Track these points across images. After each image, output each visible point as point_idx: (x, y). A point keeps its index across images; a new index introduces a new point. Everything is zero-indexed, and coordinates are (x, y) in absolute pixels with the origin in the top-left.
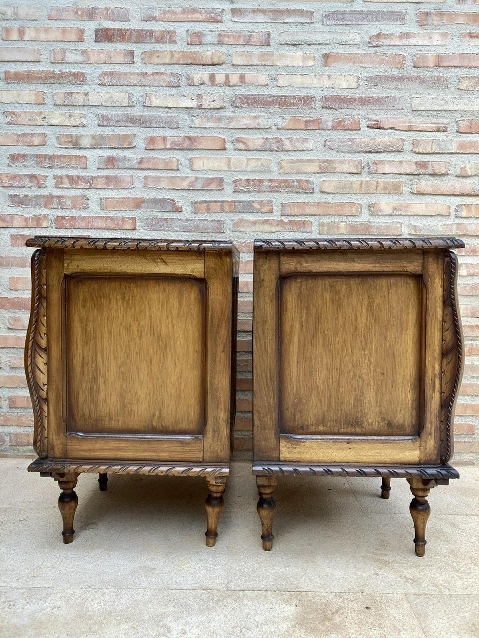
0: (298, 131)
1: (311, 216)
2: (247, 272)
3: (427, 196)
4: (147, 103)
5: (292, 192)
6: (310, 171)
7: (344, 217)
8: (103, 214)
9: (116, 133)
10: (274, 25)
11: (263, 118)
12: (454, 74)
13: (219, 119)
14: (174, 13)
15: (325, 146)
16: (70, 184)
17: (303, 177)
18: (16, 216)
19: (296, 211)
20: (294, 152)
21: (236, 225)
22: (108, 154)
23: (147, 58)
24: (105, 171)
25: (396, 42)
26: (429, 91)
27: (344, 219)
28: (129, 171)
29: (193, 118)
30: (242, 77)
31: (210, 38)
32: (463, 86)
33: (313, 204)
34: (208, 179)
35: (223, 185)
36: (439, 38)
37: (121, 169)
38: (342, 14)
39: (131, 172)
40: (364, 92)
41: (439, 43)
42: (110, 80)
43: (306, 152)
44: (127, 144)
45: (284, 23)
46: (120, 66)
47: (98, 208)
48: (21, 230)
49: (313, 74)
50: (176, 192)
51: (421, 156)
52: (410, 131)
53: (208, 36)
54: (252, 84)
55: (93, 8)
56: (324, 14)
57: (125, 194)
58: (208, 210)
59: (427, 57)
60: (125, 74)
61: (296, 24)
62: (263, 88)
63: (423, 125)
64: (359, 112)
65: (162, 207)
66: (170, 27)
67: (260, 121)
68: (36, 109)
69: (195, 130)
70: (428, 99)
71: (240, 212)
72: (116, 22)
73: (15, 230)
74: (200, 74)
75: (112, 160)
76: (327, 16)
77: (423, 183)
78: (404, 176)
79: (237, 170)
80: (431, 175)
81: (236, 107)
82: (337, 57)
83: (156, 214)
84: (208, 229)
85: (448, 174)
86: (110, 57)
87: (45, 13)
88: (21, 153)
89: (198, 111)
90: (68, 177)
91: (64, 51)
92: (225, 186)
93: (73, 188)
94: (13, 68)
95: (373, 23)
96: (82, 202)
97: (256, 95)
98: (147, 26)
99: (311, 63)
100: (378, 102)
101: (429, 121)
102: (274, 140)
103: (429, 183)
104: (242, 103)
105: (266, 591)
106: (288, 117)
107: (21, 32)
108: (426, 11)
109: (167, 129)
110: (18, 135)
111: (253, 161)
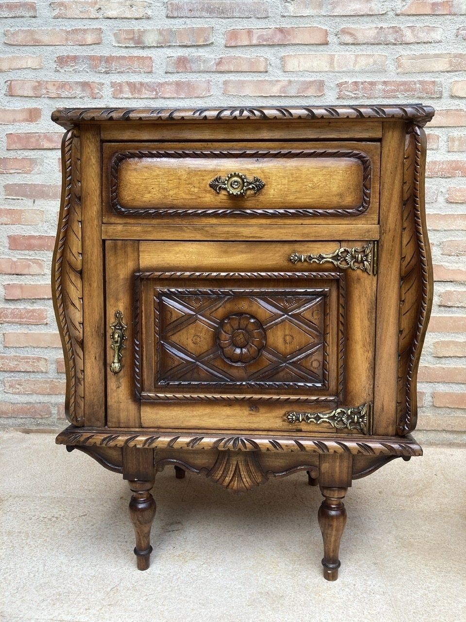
0: (423, 18)
1: (437, 129)
5: (413, 97)
6: (437, 70)
9: (188, 27)
13: (320, 4)
15: (457, 36)
16: (131, 92)
17: (427, 78)
20: (416, 45)
22: (179, 54)
24: (176, 75)
28: (205, 75)
29: (287, 4)
33: (441, 113)
34: (304, 82)
35: (323, 90)
37: (195, 72)
39: (207, 77)
43: (433, 44)
44: (202, 40)
50: (264, 100)
67: (373, 4)
69: (289, 20)
75: (183, 62)
79: (341, 70)
88: (71, 54)
90: (129, 84)
92: (326, 91)
93: (135, 98)
102: (391, 30)
109: (253, 20)
110: (68, 32)
111: (363, 58)
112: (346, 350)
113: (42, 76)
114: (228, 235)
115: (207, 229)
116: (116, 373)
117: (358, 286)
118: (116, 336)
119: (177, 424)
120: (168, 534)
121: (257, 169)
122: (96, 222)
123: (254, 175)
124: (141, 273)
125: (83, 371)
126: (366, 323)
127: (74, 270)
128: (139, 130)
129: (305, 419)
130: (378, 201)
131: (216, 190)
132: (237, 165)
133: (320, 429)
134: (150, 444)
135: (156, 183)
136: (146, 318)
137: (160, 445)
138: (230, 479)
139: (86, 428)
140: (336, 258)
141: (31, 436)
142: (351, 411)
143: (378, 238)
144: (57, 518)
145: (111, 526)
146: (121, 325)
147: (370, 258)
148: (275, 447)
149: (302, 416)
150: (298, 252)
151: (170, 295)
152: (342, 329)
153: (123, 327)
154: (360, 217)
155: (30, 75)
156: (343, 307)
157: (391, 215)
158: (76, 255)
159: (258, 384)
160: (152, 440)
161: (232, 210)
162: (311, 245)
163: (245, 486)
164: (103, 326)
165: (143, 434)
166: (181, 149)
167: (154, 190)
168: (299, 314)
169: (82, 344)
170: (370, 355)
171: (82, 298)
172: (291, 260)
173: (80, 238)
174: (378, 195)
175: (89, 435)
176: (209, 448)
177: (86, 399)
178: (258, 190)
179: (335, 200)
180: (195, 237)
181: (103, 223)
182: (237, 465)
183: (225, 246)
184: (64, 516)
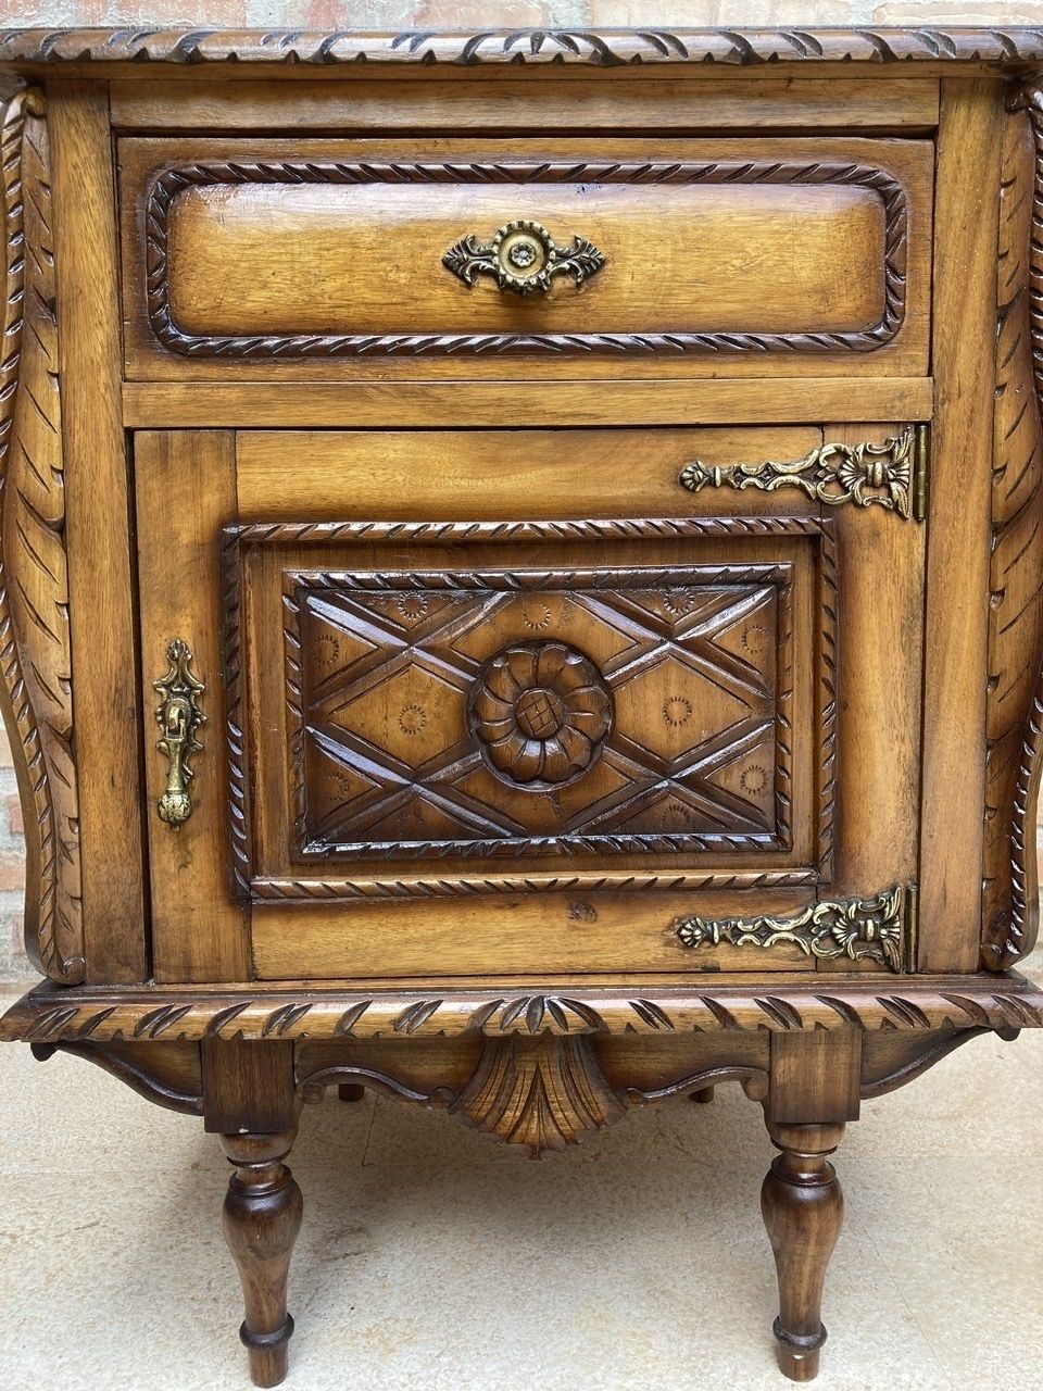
112: (841, 736)
114: (500, 411)
115: (436, 392)
116: (175, 824)
117: (874, 554)
118: (174, 714)
119: (360, 966)
120: (331, 1266)
121: (581, 215)
122: (103, 377)
123: (573, 233)
124: (242, 527)
125: (77, 821)
126: (898, 661)
127: (41, 519)
128: (228, 98)
129: (729, 936)
130: (926, 309)
131: (462, 277)
132: (522, 202)
133: (770, 963)
134: (284, 1026)
135: (284, 258)
136: (261, 660)
137: (312, 1030)
138: (518, 1114)
139: (87, 989)
140: (813, 472)
142: (857, 909)
143: (927, 415)
144: (13, 1237)
145: (170, 1252)
146: (186, 681)
147: (906, 472)
148: (648, 1019)
149: (719, 927)
150: (705, 458)
151: (331, 592)
152: (829, 678)
153: (192, 688)
154: (878, 357)
156: (833, 616)
157: (963, 349)
158: (46, 474)
159: (591, 843)
160: (290, 1015)
161: (510, 336)
162: (741, 436)
163: (561, 1132)
164: (132, 686)
165: (261, 997)
166: (357, 155)
167: (278, 280)
168: (708, 638)
169: (70, 740)
170: (909, 749)
171: (67, 606)
172: (683, 480)
173: (56, 421)
174: (926, 293)
175: (99, 1008)
176: (460, 1030)
177: (89, 902)
178: (586, 277)
179: (808, 307)
180: (402, 417)
181: (126, 380)
182: (538, 1075)
183: (491, 442)
184: (33, 1232)
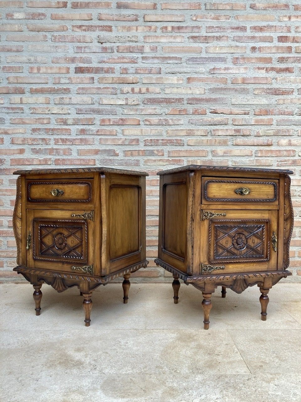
0: (176, 116)
1: (183, 157)
2: (152, 185)
3: (241, 146)
4: (100, 102)
5: (173, 145)
6: (182, 135)
7: (199, 157)
8: (79, 157)
9: (85, 117)
10: (162, 64)
11: (158, 109)
12: (251, 87)
13: (137, 110)
14: (114, 59)
15: (189, 122)
16: (62, 142)
17: (178, 138)
18: (35, 159)
19: (176, 155)
20: (174, 126)
21: (146, 162)
22: (81, 128)
23: (101, 80)
24: (80, 136)
25: (222, 72)
26: (240, 95)
27: (199, 158)
28: (92, 136)
29: (124, 109)
30: (147, 89)
31: (131, 71)
32: (256, 92)
33: (184, 151)
34: (131, 139)
35: (139, 143)
36: (243, 70)
37: (88, 135)
38: (196, 59)
39: (93, 137)
40: (208, 96)
41: (243, 72)
42: (82, 91)
43: (180, 125)
44: (90, 122)
45: (168, 63)
46: (87, 84)
47: (76, 154)
48: (37, 166)
49: (182, 87)
50: (116, 146)
51: (237, 126)
52: (231, 114)
53: (131, 70)
54: (153, 93)
55: (74, 57)
56: (187, 59)
57: (90, 147)
58: (132, 155)
59: (237, 79)
60: (90, 88)
61: (173, 64)
62: (158, 95)
63: (237, 111)
64: (205, 106)
65: (109, 154)
66: (112, 66)
67: (157, 110)
68: (46, 106)
69: (125, 116)
70: (239, 99)
71: (147, 156)
72: (85, 64)
73: (34, 166)
74: (127, 88)
75: (83, 131)
76: (188, 59)
77: (238, 140)
78: (229, 137)
79: (146, 135)
80: (242, 136)
81: (145, 104)
82: (194, 79)
83: (105, 157)
84: (132, 164)
85: (251, 135)
86: (82, 80)
87: (50, 60)
88: (38, 127)
89: (126, 106)
90: (61, 139)
91: (59, 78)
93: (64, 145)
94: (34, 87)
95: (211, 63)
96: (68, 152)
97: (154, 98)
98: (100, 65)
99: (181, 82)
100: (215, 100)
101: (240, 109)
102: (164, 120)
103: (242, 139)
104: (148, 102)
105: (163, 329)
106: (170, 109)
107: (39, 69)
108: (236, 57)
109: (111, 115)
110: (36, 119)
111: (154, 130)
113: (26, 136)
122: (24, 204)
141: (19, 285)
155: (21, 136)
